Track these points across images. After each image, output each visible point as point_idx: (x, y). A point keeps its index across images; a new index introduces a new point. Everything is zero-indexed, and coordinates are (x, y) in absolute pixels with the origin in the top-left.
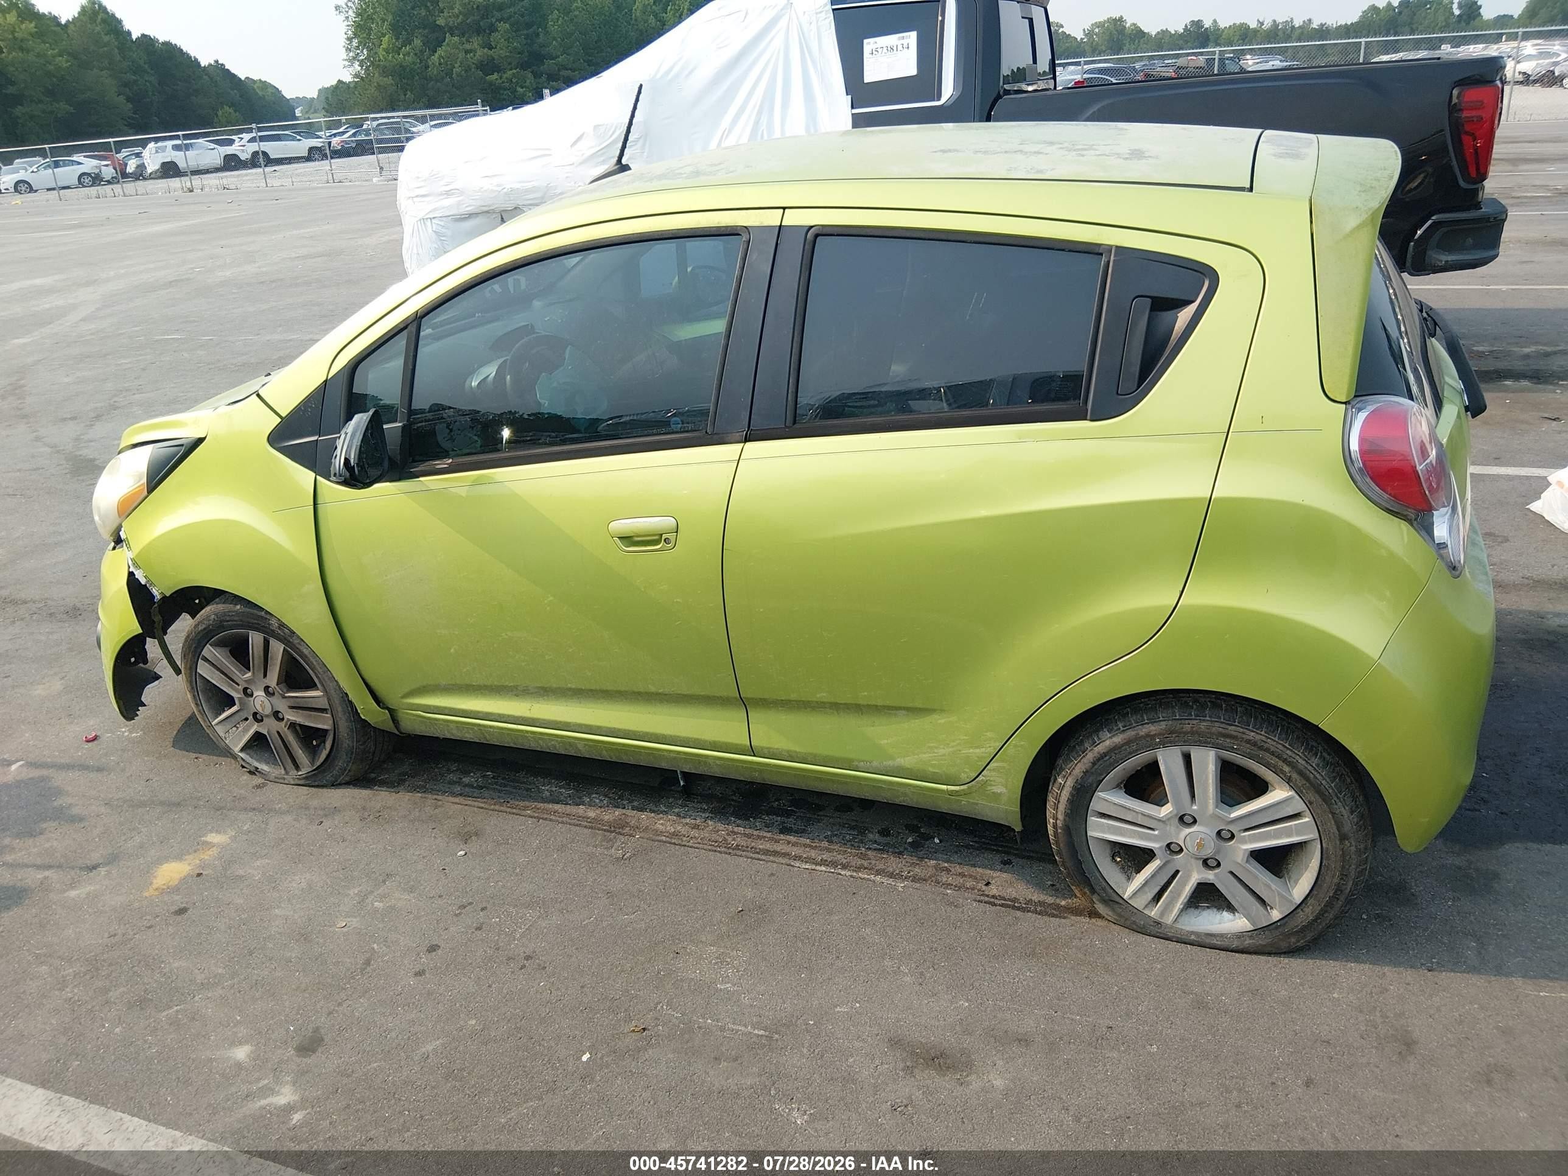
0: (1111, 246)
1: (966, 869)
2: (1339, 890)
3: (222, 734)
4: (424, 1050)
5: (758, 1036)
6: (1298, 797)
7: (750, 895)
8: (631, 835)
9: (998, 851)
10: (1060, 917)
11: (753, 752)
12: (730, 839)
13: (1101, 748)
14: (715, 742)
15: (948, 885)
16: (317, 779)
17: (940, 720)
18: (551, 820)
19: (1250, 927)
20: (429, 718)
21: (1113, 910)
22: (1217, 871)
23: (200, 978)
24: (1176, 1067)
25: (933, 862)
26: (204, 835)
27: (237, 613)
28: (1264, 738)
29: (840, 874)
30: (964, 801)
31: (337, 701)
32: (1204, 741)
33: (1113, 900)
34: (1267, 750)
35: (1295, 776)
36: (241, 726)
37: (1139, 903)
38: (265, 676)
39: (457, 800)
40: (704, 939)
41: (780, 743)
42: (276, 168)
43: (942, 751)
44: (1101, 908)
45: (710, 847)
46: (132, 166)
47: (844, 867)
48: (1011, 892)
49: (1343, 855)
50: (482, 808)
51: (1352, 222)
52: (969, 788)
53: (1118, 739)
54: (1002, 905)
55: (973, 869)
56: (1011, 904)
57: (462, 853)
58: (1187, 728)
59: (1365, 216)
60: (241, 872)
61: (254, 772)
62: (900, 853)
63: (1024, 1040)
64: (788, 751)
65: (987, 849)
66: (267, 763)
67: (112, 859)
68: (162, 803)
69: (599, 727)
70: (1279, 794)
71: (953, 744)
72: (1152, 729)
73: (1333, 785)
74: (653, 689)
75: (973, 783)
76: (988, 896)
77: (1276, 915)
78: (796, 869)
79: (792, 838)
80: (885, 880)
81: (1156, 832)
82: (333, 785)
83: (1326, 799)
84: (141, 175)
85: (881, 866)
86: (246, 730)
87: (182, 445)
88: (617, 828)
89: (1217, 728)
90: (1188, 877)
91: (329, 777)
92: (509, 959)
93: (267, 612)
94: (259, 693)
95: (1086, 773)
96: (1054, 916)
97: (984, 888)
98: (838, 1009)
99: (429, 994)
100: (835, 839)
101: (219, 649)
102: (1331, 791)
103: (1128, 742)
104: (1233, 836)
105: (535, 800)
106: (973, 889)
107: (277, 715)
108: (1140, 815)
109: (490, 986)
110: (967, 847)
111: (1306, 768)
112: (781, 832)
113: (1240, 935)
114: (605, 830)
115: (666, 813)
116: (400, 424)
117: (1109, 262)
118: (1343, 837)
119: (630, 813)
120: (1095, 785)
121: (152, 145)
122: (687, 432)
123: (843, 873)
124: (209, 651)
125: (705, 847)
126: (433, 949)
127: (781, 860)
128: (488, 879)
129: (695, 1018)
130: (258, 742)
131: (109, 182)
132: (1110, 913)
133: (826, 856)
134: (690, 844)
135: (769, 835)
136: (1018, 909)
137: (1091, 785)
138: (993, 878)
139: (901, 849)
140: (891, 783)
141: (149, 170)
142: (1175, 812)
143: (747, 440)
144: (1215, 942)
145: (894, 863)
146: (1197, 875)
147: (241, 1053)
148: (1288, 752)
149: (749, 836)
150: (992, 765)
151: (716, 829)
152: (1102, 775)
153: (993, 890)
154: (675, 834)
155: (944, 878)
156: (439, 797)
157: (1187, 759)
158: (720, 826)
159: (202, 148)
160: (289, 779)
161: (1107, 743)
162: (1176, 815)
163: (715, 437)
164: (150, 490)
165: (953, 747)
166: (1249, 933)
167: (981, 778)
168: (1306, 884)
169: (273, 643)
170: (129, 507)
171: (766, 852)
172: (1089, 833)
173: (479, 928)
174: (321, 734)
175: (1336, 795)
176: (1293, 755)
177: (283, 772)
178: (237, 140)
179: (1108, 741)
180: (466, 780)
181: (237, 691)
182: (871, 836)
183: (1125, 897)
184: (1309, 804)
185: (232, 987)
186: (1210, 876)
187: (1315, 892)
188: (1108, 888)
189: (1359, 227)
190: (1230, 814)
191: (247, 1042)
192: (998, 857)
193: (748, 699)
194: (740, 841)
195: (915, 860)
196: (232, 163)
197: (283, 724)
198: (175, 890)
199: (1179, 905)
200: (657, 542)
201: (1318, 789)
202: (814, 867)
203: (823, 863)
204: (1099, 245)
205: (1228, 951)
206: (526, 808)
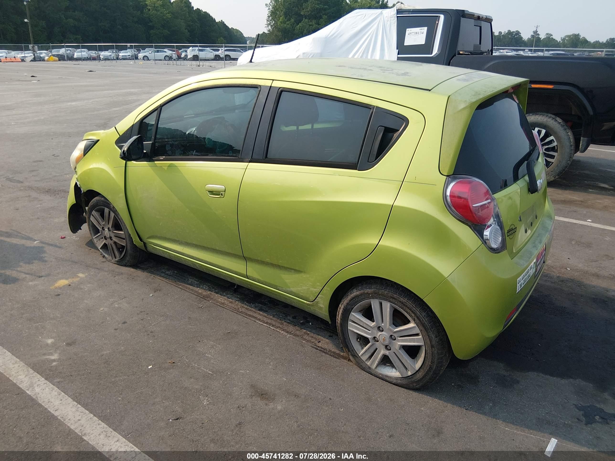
0: (374, 106)
1: (315, 336)
2: (431, 368)
3: (96, 242)
4: (103, 353)
5: (209, 373)
6: (417, 327)
7: (235, 328)
8: (208, 301)
9: (330, 332)
10: (338, 359)
11: (247, 277)
12: (240, 308)
13: (352, 295)
14: (236, 271)
15: (305, 339)
16: (121, 263)
17: (304, 276)
18: (186, 291)
19: (401, 376)
20: (155, 248)
21: (355, 359)
22: (390, 351)
23: (52, 316)
24: (345, 418)
25: (305, 331)
26: (78, 274)
27: (102, 201)
28: (406, 301)
29: (270, 328)
30: (312, 308)
31: (127, 237)
32: (387, 299)
33: (355, 356)
34: (406, 306)
35: (416, 318)
36: (101, 240)
37: (364, 358)
38: (108, 224)
39: (160, 278)
40: (211, 339)
41: (256, 276)
42: (232, 62)
43: (304, 288)
44: (351, 358)
45: (232, 310)
46: (183, 55)
47: (273, 326)
48: (326, 346)
49: (432, 354)
50: (166, 282)
51: (462, 106)
52: (313, 303)
53: (358, 293)
54: (320, 350)
55: (317, 336)
56: (323, 351)
57: (152, 295)
58: (380, 293)
59: (467, 104)
60: (82, 287)
61: (104, 257)
62: (296, 325)
63: (297, 396)
64: (258, 279)
65: (327, 330)
66: (108, 255)
67: (48, 275)
68: (72, 261)
69: (202, 260)
70: (412, 325)
71: (307, 285)
72: (369, 291)
73: (429, 325)
74: (217, 248)
75: (314, 302)
76: (317, 346)
77: (409, 373)
78: (256, 323)
79: (261, 313)
80: (284, 333)
81: (370, 332)
82: (125, 266)
83: (426, 330)
84: (186, 59)
85: (286, 328)
86: (102, 242)
87: (93, 141)
88: (205, 298)
89: (390, 294)
90: (380, 351)
91: (124, 263)
92: (146, 331)
93: (110, 202)
94: (106, 230)
95: (347, 304)
96: (336, 357)
97: (317, 343)
98: (241, 371)
99: (115, 336)
100: (276, 316)
101: (97, 212)
102: (428, 327)
103: (361, 295)
104: (395, 339)
105: (185, 283)
106: (313, 342)
107: (111, 238)
108: (365, 324)
109: (134, 338)
110: (320, 328)
111: (420, 316)
112: (259, 310)
113: (397, 378)
114: (201, 297)
115: (225, 296)
116: (151, 142)
117: (373, 112)
118: (432, 346)
119: (213, 293)
120: (351, 309)
121: (191, 48)
122: (234, 156)
123: (271, 328)
124: (94, 212)
125: (230, 309)
126: (125, 323)
127: (252, 319)
128: (155, 305)
129: (192, 363)
130: (105, 247)
131: (175, 60)
132: (354, 360)
133: (269, 321)
134: (226, 308)
135: (254, 310)
136: (325, 352)
137: (349, 309)
138: (322, 340)
139: (296, 324)
140: (290, 297)
141: (189, 57)
142: (376, 325)
143: (250, 162)
144: (388, 379)
145: (291, 328)
146: (383, 352)
147: (50, 341)
148: (414, 308)
149: (247, 309)
150: (319, 296)
151: (238, 305)
152: (353, 306)
153: (320, 345)
154: (223, 304)
155: (306, 337)
156: (156, 276)
157: (381, 304)
158: (240, 304)
159: (207, 51)
160: (113, 261)
161: (355, 294)
162: (377, 326)
163: (241, 159)
164: (84, 156)
165: (308, 287)
166: (400, 379)
167: (316, 300)
168: (420, 363)
169: (111, 213)
170: (78, 160)
171: (250, 316)
172: (349, 328)
173: (142, 320)
174: (123, 247)
175: (430, 329)
176: (416, 310)
177: (111, 258)
178: (221, 50)
179: (355, 293)
180: (167, 272)
181: (100, 227)
182: (289, 318)
183: (359, 355)
184: (421, 331)
185: (59, 321)
186: (387, 353)
187: (423, 367)
188: (354, 350)
189: (464, 108)
190: (394, 329)
191: (53, 338)
192: (329, 334)
193: (247, 257)
194: (243, 310)
195: (299, 329)
196: (217, 58)
197: (112, 241)
198: (60, 288)
199: (376, 362)
200: (219, 195)
201: (423, 325)
202: (263, 324)
203: (267, 323)
204: (371, 105)
205: (391, 383)
206: (181, 285)
